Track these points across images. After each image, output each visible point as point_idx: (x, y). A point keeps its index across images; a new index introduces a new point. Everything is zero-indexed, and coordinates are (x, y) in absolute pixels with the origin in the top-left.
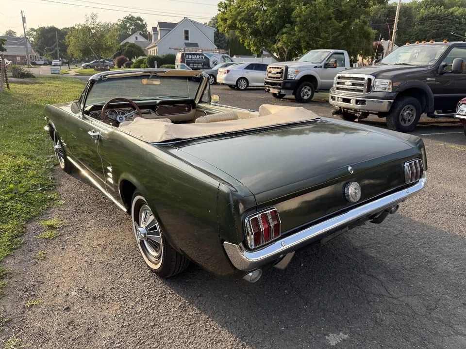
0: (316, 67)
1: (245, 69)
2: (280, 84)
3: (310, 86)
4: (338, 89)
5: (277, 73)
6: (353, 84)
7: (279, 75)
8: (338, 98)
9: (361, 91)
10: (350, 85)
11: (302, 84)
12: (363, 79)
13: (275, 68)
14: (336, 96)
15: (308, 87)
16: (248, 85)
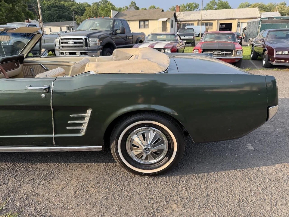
4: (63, 47)
6: (75, 43)
8: (66, 52)
9: (82, 46)
10: (73, 43)
12: (81, 39)
14: (64, 52)
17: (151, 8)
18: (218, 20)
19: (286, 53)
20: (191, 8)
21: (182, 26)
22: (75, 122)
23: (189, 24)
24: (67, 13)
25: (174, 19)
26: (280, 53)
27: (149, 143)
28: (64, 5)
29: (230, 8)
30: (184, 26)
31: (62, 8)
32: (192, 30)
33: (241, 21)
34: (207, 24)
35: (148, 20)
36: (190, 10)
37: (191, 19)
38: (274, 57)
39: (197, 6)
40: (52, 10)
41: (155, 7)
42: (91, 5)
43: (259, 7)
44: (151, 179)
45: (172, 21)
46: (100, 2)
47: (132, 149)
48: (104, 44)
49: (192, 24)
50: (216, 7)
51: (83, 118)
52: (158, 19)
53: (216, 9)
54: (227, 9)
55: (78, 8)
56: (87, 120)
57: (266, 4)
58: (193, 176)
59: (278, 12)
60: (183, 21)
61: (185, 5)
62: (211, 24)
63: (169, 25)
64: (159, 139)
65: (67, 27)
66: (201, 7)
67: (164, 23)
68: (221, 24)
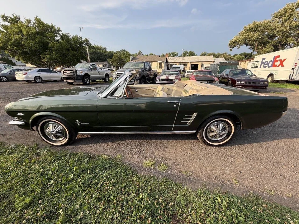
0: (88, 70)
1: (37, 72)
2: (74, 78)
3: (88, 78)
5: (71, 73)
7: (73, 74)
11: (85, 78)
13: (68, 71)
15: (87, 79)
16: (42, 80)
17: (150, 55)
18: (191, 62)
19: (243, 82)
20: (174, 55)
21: (169, 65)
22: (186, 119)
23: (174, 65)
24: (102, 57)
25: (166, 62)
26: (239, 82)
27: (220, 130)
28: (100, 52)
29: (196, 56)
30: (171, 65)
31: (99, 54)
32: (179, 68)
33: (203, 63)
34: (184, 65)
35: (151, 62)
36: (173, 57)
37: (175, 62)
38: (236, 84)
39: (177, 54)
40: (93, 55)
41: (153, 54)
42: (116, 52)
43: (213, 56)
44: (217, 148)
45: (165, 62)
46: (121, 51)
47: (209, 133)
48: (141, 76)
49: (175, 65)
50: (188, 54)
51: (191, 117)
52: (157, 61)
53: (188, 56)
54: (194, 56)
55: (108, 54)
56: (193, 118)
57: (216, 53)
58: (237, 146)
59: (224, 58)
60: (170, 63)
61: (170, 53)
62: (186, 65)
63: (163, 65)
64: (224, 128)
65: (103, 65)
66: (179, 55)
67: (161, 64)
68: (192, 65)
